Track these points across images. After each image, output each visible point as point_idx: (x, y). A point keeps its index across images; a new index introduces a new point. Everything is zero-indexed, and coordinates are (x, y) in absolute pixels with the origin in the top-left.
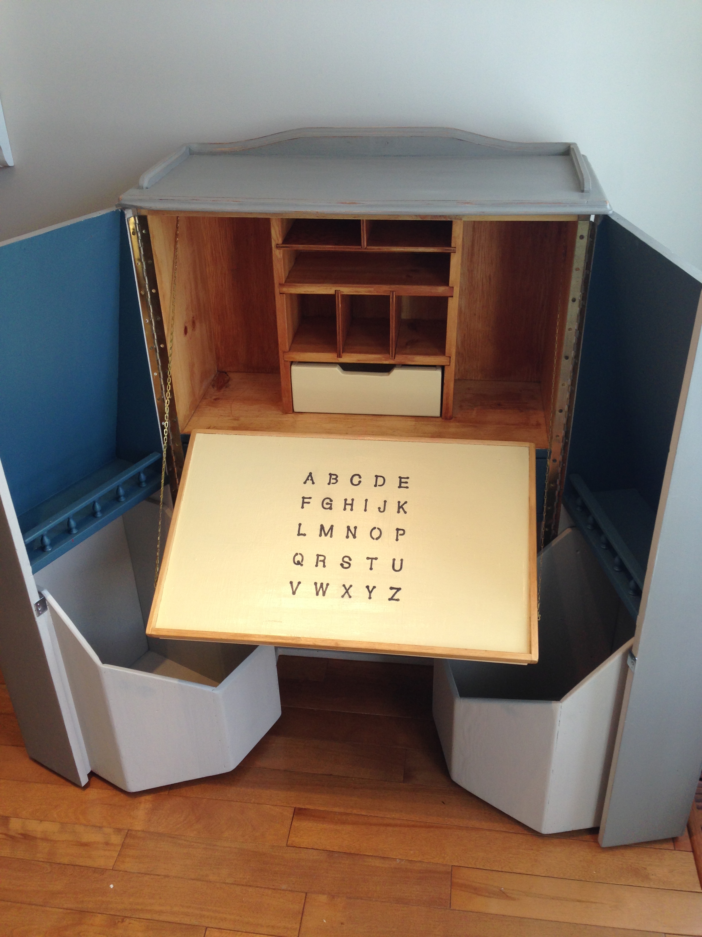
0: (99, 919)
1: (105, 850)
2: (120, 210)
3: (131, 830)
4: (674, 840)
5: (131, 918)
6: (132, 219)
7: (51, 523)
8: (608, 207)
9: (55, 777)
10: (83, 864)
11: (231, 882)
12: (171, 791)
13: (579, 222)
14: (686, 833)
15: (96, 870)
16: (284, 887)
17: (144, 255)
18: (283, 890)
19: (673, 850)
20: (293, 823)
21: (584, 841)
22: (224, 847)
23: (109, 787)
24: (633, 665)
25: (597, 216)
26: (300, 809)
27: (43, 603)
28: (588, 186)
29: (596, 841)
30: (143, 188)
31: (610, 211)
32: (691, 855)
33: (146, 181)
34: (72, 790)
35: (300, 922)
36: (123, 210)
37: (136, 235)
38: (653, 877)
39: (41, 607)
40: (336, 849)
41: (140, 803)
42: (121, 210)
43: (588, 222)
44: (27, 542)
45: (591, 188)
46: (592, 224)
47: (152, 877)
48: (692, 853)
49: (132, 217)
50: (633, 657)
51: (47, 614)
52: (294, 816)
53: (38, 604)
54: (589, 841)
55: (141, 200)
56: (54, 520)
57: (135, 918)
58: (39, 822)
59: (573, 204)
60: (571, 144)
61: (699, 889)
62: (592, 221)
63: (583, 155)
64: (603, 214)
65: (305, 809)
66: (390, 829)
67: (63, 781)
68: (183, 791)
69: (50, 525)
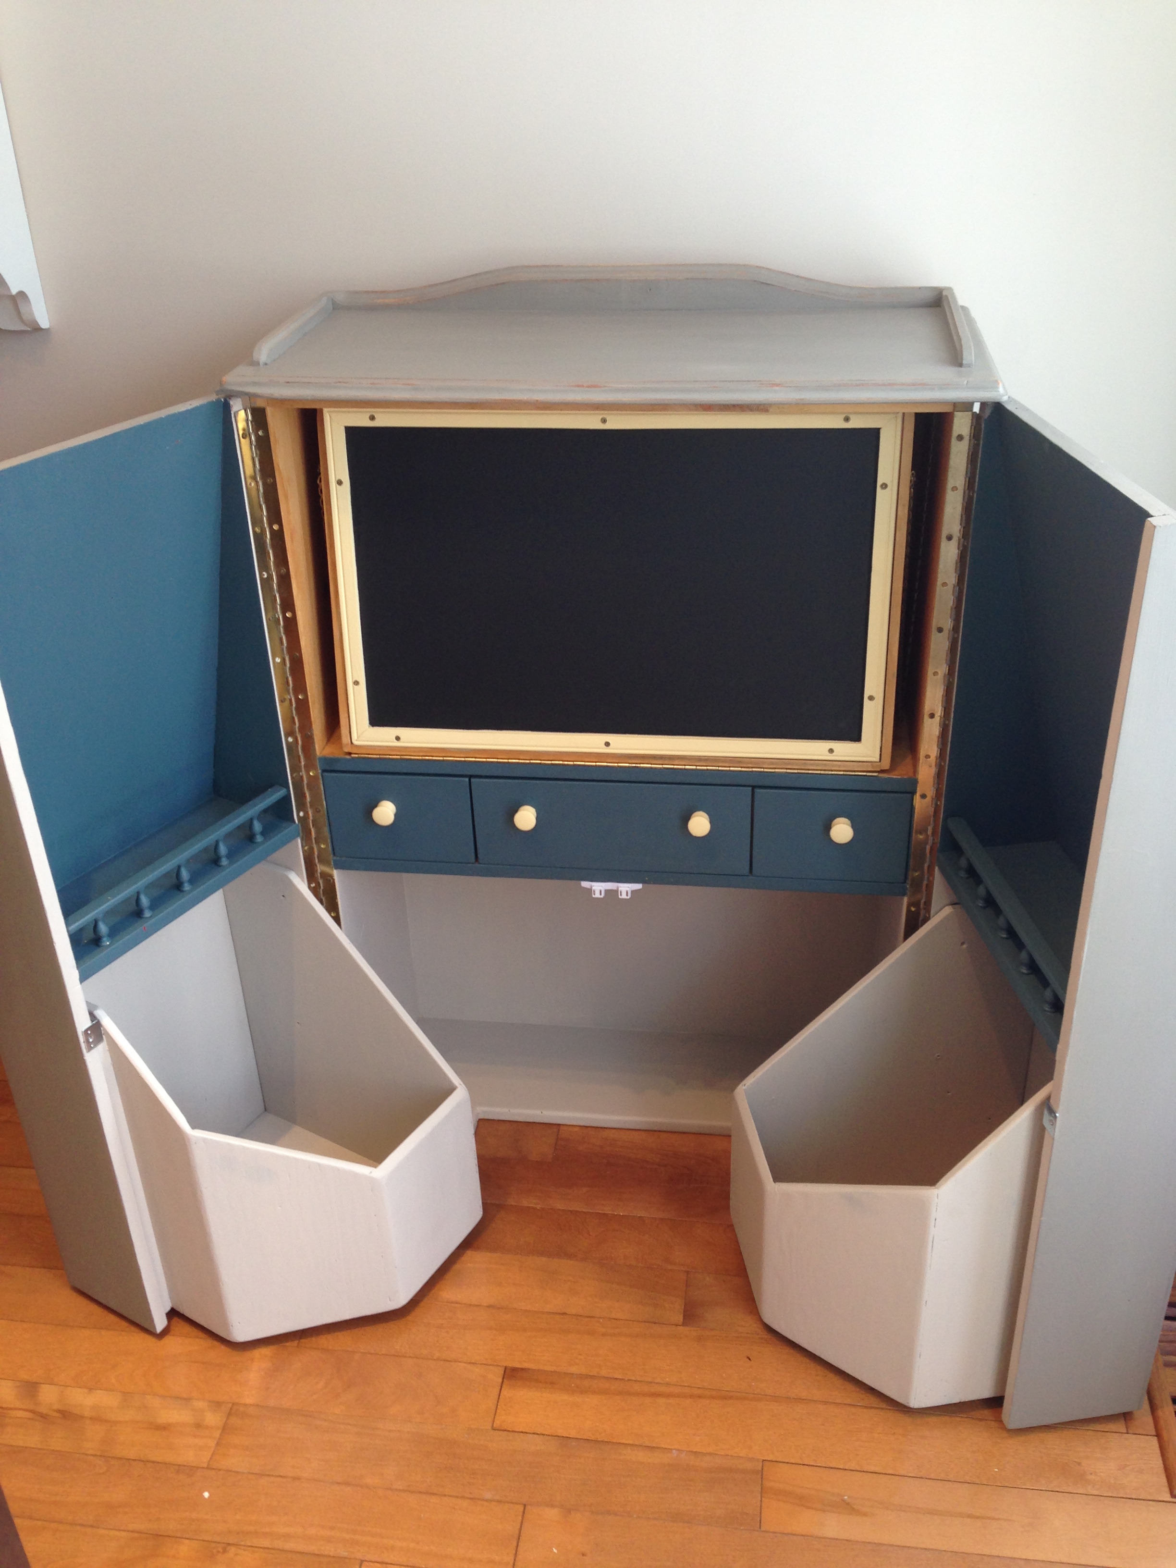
0: (185, 1548)
1: (195, 1436)
2: (223, 400)
3: (237, 1404)
4: (1126, 1416)
5: (238, 1546)
6: (242, 414)
7: (109, 900)
8: (1001, 390)
9: (112, 1318)
10: (159, 1459)
11: (401, 1487)
12: (302, 1340)
13: (956, 413)
14: (1146, 1406)
15: (180, 1468)
16: (488, 1496)
17: (261, 470)
18: (487, 1501)
19: (1125, 1433)
20: (504, 1392)
21: (981, 1420)
22: (390, 1431)
23: (201, 1334)
24: (1052, 1125)
25: (983, 405)
26: (514, 1370)
27: (96, 1031)
28: (969, 356)
29: (999, 1420)
30: (258, 364)
31: (1004, 396)
32: (1154, 1441)
33: (264, 352)
34: (139, 1340)
35: (514, 1552)
36: (228, 400)
37: (248, 439)
38: (1092, 1477)
39: (93, 1037)
40: (573, 1433)
41: (252, 1360)
42: (225, 400)
43: (970, 413)
44: (72, 930)
45: (973, 360)
46: (977, 418)
47: (272, 1479)
48: (1156, 1437)
49: (241, 410)
50: (1052, 1112)
51: (102, 1047)
52: (505, 1380)
53: (89, 1032)
54: (986, 1420)
55: (255, 384)
56: (114, 897)
57: (245, 1546)
58: (86, 1391)
59: (944, 386)
60: (943, 290)
61: (1167, 1497)
62: (975, 412)
63: (962, 307)
64: (993, 401)
65: (522, 1369)
66: (661, 1401)
67: (124, 1324)
68: (324, 1341)
69: (108, 903)
